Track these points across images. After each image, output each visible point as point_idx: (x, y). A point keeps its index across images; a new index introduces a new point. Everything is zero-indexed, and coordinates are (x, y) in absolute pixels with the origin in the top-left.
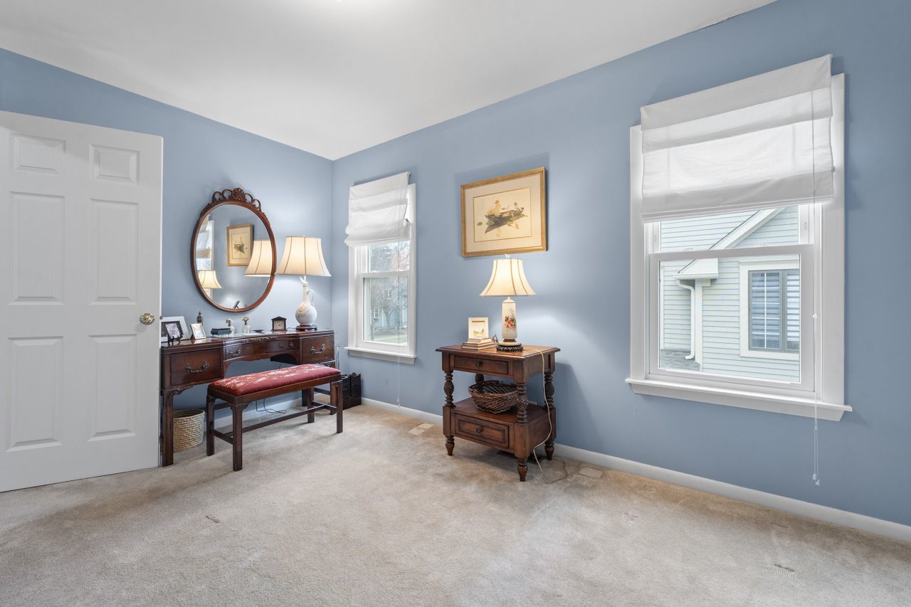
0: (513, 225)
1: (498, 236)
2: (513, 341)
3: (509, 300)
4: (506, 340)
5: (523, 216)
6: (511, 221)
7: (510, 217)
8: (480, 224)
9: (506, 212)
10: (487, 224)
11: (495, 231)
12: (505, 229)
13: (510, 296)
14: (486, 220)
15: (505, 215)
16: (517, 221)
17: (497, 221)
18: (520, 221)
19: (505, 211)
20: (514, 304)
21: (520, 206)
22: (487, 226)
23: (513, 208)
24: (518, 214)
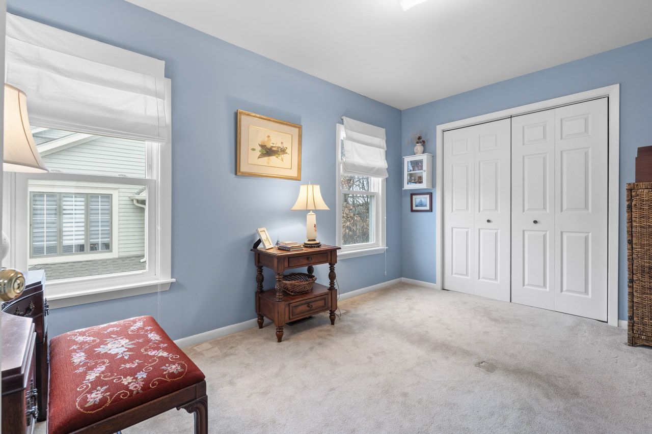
0: (280, 158)
1: (268, 163)
2: (315, 240)
3: (311, 213)
4: (309, 240)
5: (287, 153)
6: (279, 154)
7: (278, 151)
8: (253, 150)
9: (275, 147)
10: (260, 151)
11: (266, 159)
12: (273, 159)
13: (312, 210)
14: (260, 148)
15: (274, 149)
16: (282, 156)
17: (268, 152)
18: (284, 156)
19: (274, 145)
20: (315, 216)
21: (285, 146)
22: (260, 153)
23: (280, 145)
24: (283, 151)
